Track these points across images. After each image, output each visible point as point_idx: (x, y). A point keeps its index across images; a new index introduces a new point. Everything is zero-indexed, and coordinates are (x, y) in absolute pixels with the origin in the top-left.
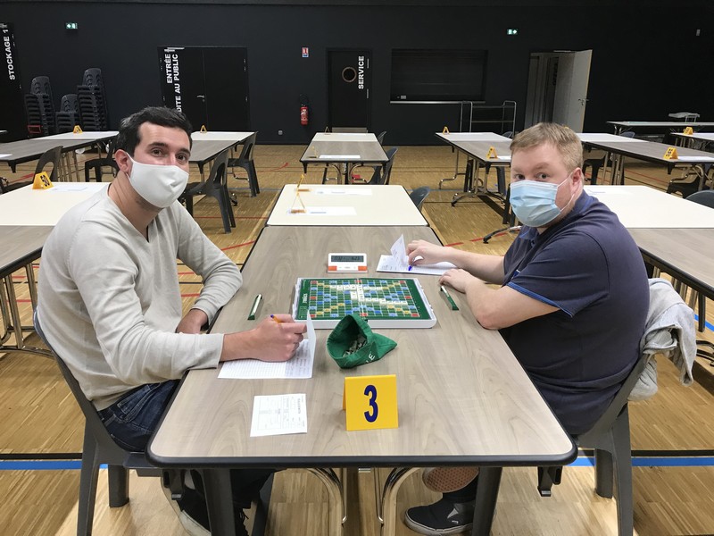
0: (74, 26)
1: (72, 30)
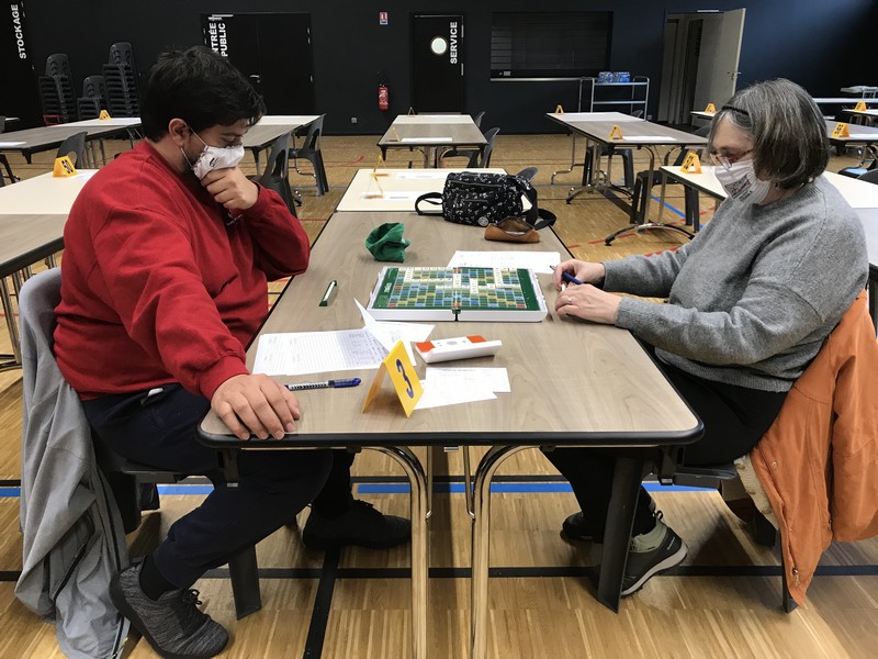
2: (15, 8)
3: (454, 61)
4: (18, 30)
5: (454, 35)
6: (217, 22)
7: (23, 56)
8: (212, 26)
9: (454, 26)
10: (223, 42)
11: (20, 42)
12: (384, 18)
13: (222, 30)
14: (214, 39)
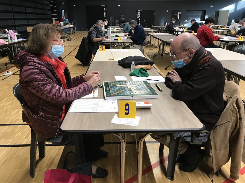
1: (119, 7)
2: (105, 9)
3: (178, 18)
4: (105, 12)
5: (179, 14)
6: (139, 11)
7: (105, 17)
8: (138, 12)
9: (179, 12)
10: (140, 15)
11: (105, 14)
12: (167, 11)
13: (140, 12)
14: (138, 14)
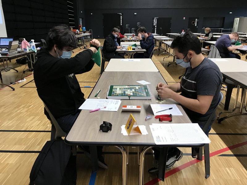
0: (136, 14)
1: (135, 14)
2: (121, 17)
3: (196, 25)
4: (121, 20)
5: (196, 21)
6: (155, 19)
7: (121, 25)
9: (196, 19)
10: (156, 22)
11: (121, 22)
12: (184, 18)
